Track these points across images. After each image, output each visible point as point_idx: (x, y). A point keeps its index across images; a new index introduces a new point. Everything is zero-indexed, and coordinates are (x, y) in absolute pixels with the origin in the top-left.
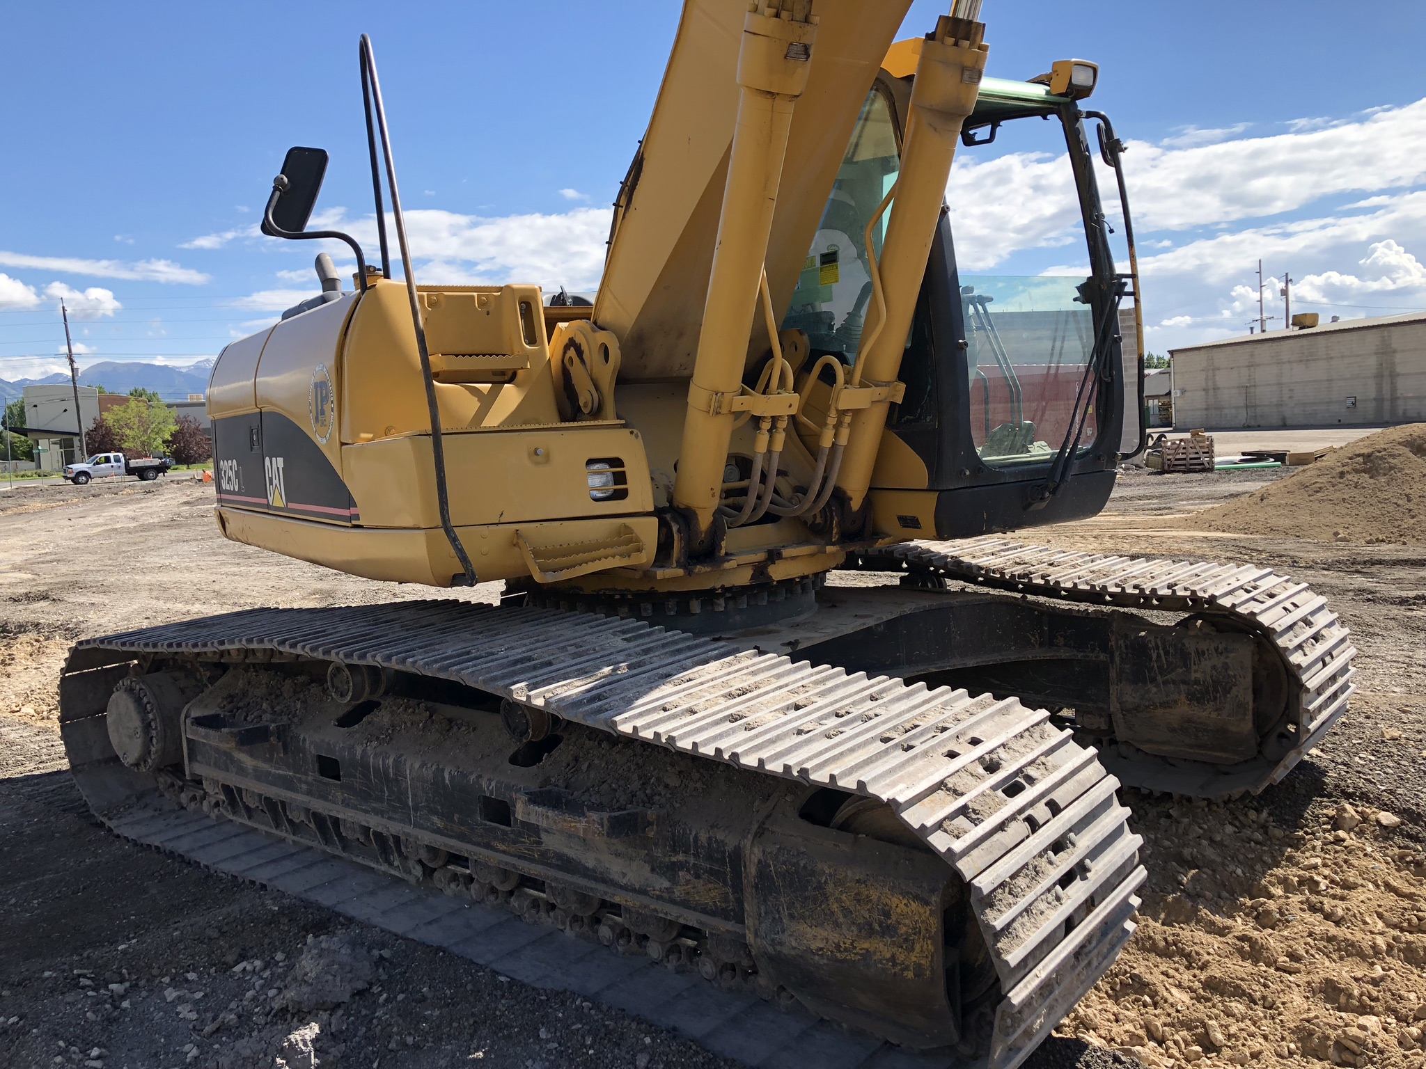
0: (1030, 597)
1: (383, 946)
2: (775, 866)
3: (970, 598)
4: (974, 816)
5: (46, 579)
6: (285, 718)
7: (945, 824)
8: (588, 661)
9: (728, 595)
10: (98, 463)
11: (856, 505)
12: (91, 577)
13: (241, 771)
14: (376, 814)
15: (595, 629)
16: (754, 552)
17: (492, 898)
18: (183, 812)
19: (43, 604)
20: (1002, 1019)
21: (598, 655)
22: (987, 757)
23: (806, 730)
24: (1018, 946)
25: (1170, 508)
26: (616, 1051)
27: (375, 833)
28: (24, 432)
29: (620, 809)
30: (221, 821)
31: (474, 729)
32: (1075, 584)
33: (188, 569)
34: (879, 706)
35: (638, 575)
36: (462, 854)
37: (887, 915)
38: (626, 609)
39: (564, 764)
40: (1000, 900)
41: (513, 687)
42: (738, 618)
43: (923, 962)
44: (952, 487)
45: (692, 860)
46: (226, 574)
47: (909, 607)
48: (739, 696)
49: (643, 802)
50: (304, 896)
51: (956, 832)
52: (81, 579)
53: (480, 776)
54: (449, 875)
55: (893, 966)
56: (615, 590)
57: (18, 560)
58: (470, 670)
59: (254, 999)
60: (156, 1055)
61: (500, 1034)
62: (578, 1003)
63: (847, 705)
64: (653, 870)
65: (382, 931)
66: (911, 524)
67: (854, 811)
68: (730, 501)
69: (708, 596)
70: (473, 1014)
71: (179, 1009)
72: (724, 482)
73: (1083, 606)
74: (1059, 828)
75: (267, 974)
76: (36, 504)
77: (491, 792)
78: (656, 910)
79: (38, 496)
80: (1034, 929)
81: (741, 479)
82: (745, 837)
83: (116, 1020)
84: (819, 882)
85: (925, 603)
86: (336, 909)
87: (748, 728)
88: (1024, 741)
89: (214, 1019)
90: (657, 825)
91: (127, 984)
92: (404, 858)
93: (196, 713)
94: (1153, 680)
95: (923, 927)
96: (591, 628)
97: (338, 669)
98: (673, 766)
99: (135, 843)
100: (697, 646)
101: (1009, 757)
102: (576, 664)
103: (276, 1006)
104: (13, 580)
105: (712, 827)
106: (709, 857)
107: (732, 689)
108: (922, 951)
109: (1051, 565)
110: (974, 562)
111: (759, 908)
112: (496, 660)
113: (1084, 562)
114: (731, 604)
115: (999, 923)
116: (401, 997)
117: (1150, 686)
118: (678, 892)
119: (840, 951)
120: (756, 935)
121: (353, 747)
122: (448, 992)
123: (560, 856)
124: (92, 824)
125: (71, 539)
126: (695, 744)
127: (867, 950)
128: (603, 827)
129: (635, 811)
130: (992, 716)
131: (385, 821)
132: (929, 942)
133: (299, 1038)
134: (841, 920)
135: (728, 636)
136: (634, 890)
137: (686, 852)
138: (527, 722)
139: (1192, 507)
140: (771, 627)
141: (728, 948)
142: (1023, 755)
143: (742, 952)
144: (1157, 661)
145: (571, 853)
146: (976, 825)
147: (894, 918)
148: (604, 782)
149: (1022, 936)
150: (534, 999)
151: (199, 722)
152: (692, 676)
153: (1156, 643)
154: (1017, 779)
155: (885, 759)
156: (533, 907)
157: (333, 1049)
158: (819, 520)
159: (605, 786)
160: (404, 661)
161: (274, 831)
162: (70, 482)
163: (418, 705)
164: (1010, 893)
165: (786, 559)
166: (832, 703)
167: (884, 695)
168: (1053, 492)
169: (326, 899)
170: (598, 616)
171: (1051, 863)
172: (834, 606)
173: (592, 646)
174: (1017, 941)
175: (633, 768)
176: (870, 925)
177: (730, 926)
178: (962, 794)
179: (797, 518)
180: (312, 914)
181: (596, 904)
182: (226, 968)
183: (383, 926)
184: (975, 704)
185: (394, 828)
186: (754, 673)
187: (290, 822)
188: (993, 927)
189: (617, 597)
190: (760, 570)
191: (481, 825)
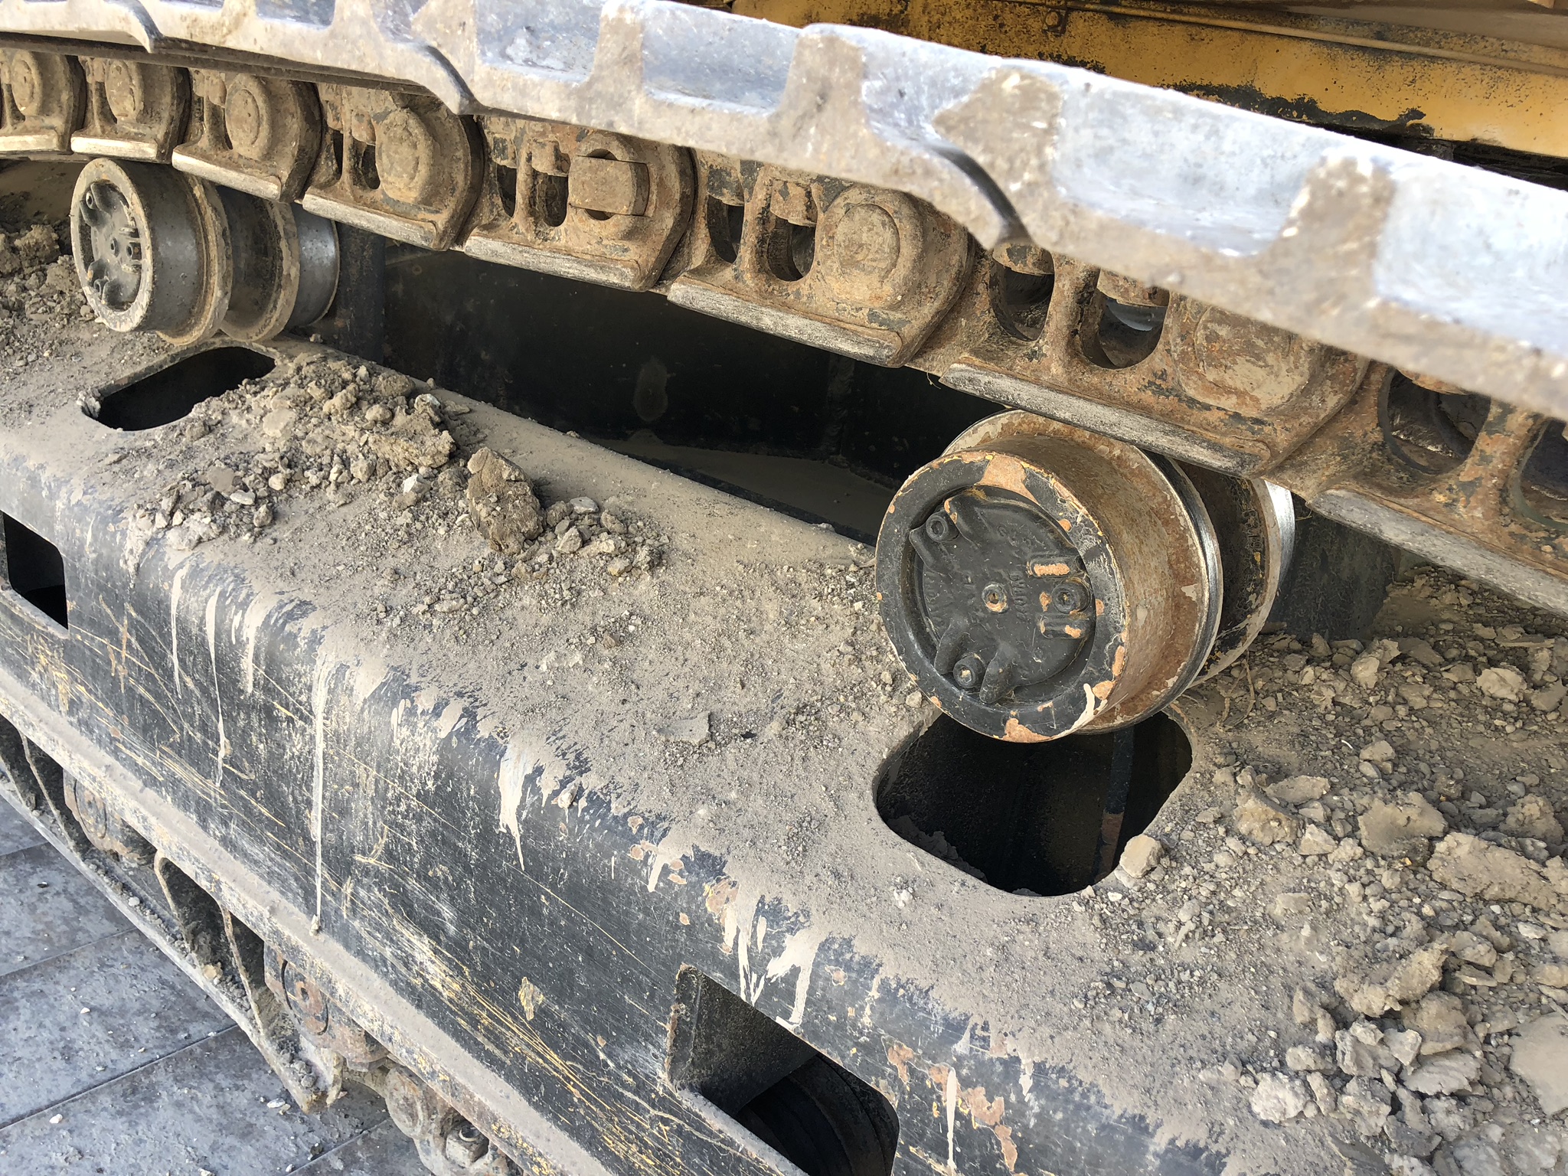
14: (180, 805)
121: (119, 514)
131: (210, 847)
163: (410, 396)
191: (666, 1103)
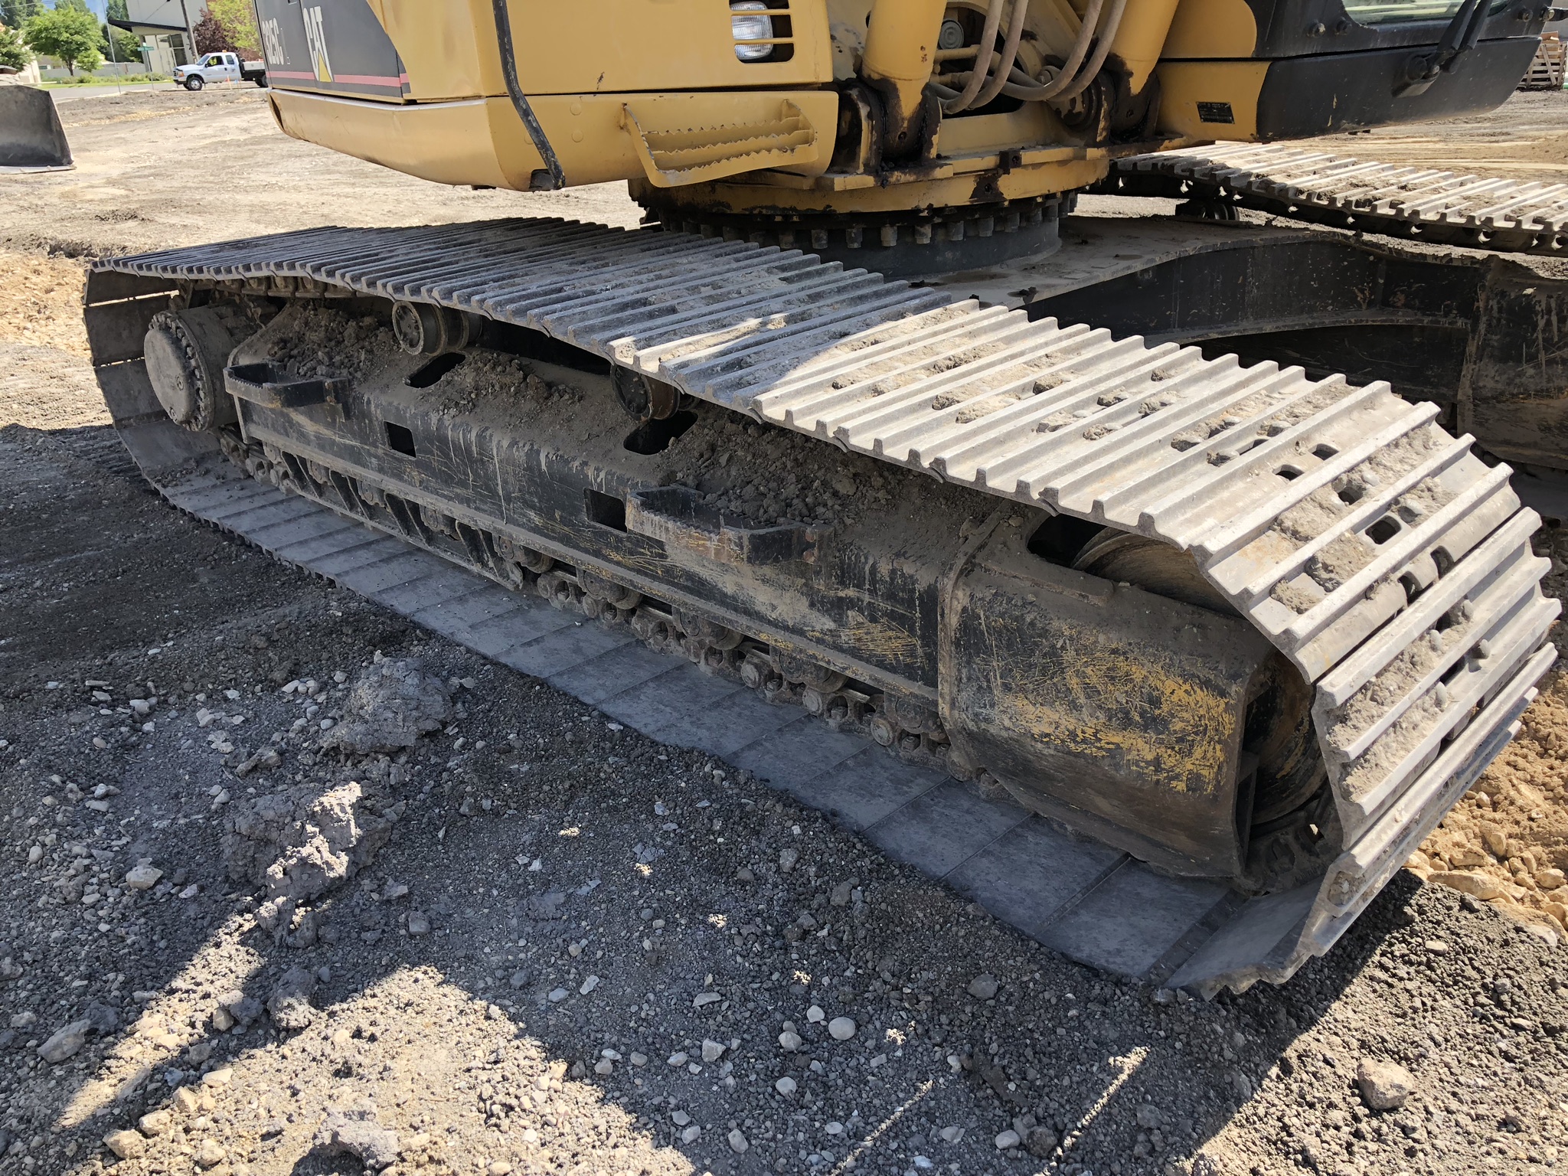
0: (1367, 237)
1: (466, 671)
2: (987, 617)
3: (1280, 235)
4: (1324, 575)
5: (141, 194)
6: (345, 372)
7: (1279, 589)
8: (728, 309)
9: (937, 220)
10: (209, 65)
11: (1136, 84)
12: (188, 195)
13: (302, 436)
14: (461, 502)
15: (742, 264)
16: (980, 155)
17: (609, 616)
18: (250, 482)
19: (131, 223)
20: (1337, 882)
21: (744, 301)
22: (1345, 478)
23: (1053, 424)
24: (1379, 780)
25: (1508, 134)
26: (754, 843)
27: (461, 525)
28: (128, 26)
29: (770, 523)
30: (291, 497)
31: (581, 398)
32: (1444, 216)
33: (296, 189)
34: (1167, 390)
35: (807, 184)
36: (567, 561)
37: (1155, 702)
38: (791, 238)
39: (697, 454)
40: (1358, 711)
41: (614, 343)
42: (949, 255)
43: (1205, 772)
44: (1294, 54)
45: (867, 598)
46: (339, 195)
47: (1193, 245)
48: (948, 368)
49: (802, 516)
50: (377, 599)
51: (1296, 602)
52: (177, 196)
53: (585, 464)
54: (556, 582)
55: (1156, 771)
56: (774, 207)
57: (115, 173)
58: (556, 315)
59: (303, 730)
60: (177, 796)
61: (603, 805)
62: (707, 769)
63: (1116, 387)
64: (812, 605)
65: (468, 650)
66: (1217, 114)
67: (1113, 547)
68: (948, 77)
69: (908, 221)
70: (570, 776)
71: (211, 737)
72: (939, 47)
73: (1442, 250)
74: (1452, 593)
75: (321, 698)
76: (145, 112)
77: (600, 485)
78: (814, 657)
79: (147, 102)
80: (1402, 753)
81: (966, 45)
82: (944, 574)
83: (134, 746)
84: (1053, 646)
85: (1216, 240)
86: (415, 619)
87: (962, 419)
88: (1399, 453)
89: (250, 755)
90: (820, 549)
91: (153, 700)
92: (499, 560)
93: (244, 361)
94: (1532, 358)
95: (1212, 725)
96: (737, 260)
97: (404, 309)
98: (846, 466)
99: (192, 517)
100: (888, 293)
101: (1378, 477)
102: (711, 313)
103: (325, 743)
104: (104, 197)
105: (898, 555)
106: (891, 596)
107: (939, 358)
108: (1204, 758)
109: (1403, 188)
110: (1289, 182)
111: (959, 670)
112: (597, 302)
113: (1451, 185)
114: (941, 236)
115: (1353, 750)
116: (480, 744)
117: (1525, 366)
118: (846, 637)
119: (1075, 741)
120: (953, 704)
121: (427, 414)
122: (541, 741)
123: (690, 576)
124: (145, 491)
125: (174, 151)
126: (878, 443)
127: (1117, 745)
128: (742, 548)
129: (789, 528)
130: (1348, 411)
131: (471, 512)
132: (1218, 747)
133: (334, 802)
134: (1082, 700)
135: (933, 281)
136: (786, 628)
137: (859, 586)
138: (646, 392)
139: (1537, 133)
140: (996, 269)
141: (912, 714)
142: (1399, 475)
143: (930, 723)
144: (1544, 331)
145: (704, 573)
146: (1328, 590)
147: (1165, 707)
148: (748, 483)
149: (1385, 764)
150: (651, 759)
151: (240, 373)
152: (878, 337)
153: (1548, 305)
154: (1389, 513)
155: (1181, 477)
156: (661, 631)
157: (387, 810)
158: (1079, 107)
159: (750, 488)
160: (467, 299)
161: (348, 513)
162: (182, 87)
163: (510, 361)
164: (1372, 699)
165: (1026, 166)
166: (1092, 384)
167: (1172, 372)
168: (1445, 68)
169: (404, 604)
170: (750, 245)
171: (1434, 648)
172: (1085, 242)
173: (735, 287)
174: (1377, 772)
175: (789, 465)
176: (1127, 713)
177: (917, 688)
178: (1307, 539)
179: (1044, 105)
180: (383, 623)
181: (738, 639)
182: (274, 687)
183: (471, 645)
184: (1321, 392)
185: (483, 521)
186: (972, 335)
187: (364, 503)
188: (1346, 754)
189: (778, 219)
190: (986, 182)
191: (589, 526)
